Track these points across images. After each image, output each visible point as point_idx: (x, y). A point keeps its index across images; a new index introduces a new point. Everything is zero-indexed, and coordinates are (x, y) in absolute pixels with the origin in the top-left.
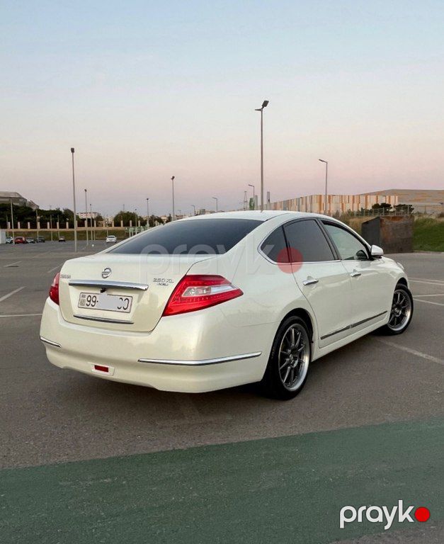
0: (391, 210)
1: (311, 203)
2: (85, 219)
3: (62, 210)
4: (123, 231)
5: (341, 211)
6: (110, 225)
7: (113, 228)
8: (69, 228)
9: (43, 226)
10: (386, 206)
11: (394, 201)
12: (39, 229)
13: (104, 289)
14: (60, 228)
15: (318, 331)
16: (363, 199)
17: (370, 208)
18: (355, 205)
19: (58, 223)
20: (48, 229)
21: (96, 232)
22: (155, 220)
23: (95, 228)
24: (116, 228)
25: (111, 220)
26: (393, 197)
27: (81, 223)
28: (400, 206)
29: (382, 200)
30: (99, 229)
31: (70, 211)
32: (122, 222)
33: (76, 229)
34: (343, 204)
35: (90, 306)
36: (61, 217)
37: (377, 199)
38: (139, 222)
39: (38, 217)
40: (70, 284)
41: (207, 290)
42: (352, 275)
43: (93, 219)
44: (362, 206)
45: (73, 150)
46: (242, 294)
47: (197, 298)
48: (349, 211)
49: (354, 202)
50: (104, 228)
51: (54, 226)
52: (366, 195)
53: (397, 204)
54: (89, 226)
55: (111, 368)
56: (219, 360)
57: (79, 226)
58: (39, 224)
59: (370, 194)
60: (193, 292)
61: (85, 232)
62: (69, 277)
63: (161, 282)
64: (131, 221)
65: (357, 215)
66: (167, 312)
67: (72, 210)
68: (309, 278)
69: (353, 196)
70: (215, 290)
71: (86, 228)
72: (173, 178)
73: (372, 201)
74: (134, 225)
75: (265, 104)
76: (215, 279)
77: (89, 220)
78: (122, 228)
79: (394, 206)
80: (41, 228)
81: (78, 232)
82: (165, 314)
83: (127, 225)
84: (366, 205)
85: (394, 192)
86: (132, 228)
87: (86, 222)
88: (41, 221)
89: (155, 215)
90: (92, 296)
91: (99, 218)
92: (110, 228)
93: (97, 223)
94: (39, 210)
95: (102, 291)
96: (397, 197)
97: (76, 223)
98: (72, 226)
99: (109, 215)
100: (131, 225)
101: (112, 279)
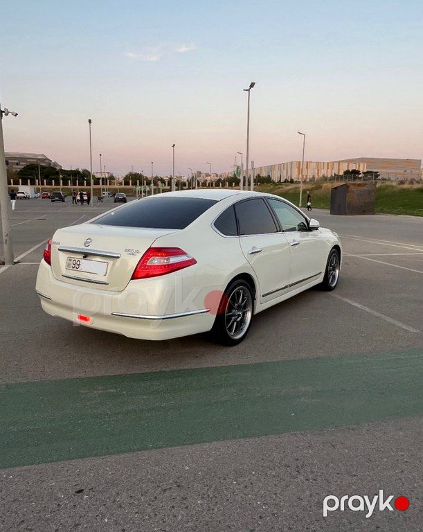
0: (360, 176)
1: (291, 168)
2: (100, 179)
3: (80, 170)
4: (132, 189)
5: (316, 176)
6: (121, 184)
7: (123, 186)
8: (87, 185)
9: (65, 183)
10: (356, 172)
11: (363, 168)
12: (61, 186)
13: (86, 255)
14: (79, 185)
15: (260, 291)
16: (336, 165)
17: (341, 173)
18: (329, 170)
19: (77, 181)
20: (69, 186)
21: (109, 189)
22: (159, 180)
23: (108, 186)
24: (126, 186)
25: (121, 180)
26: (362, 165)
27: (97, 181)
28: (368, 172)
29: (352, 167)
30: (112, 187)
31: (87, 171)
32: (131, 181)
33: (93, 186)
34: (318, 170)
35: (75, 269)
36: (80, 177)
37: (348, 165)
38: (145, 182)
39: (61, 176)
40: (59, 250)
41: (167, 260)
42: (292, 244)
43: (106, 179)
44: (335, 171)
45: (90, 121)
46: (195, 262)
47: (158, 266)
48: (324, 176)
49: (328, 168)
50: (116, 186)
51: (75, 184)
52: (339, 162)
53: (365, 171)
54: (103, 184)
55: (91, 318)
56: (174, 316)
57: (95, 184)
58: (61, 182)
59: (343, 161)
60: (156, 261)
61: (99, 189)
62: (59, 244)
63: (131, 253)
64: (138, 181)
65: (330, 180)
66: (135, 276)
67: (89, 170)
68: (253, 248)
69: (328, 163)
70: (174, 260)
71: (101, 186)
72: (174, 145)
73: (344, 168)
74: (140, 184)
75: (252, 85)
76: (175, 250)
77: (103, 178)
78: (130, 186)
79: (363, 173)
80: (63, 185)
81: (94, 189)
82: (134, 277)
83: (134, 184)
84: (339, 171)
85: (363, 160)
86: (140, 187)
87: (101, 180)
88: (63, 179)
89: (159, 176)
90: (77, 260)
91: (112, 178)
92: (121, 187)
93: (110, 182)
94: (62, 170)
95: (85, 257)
96: (366, 165)
97: (92, 181)
98: (89, 184)
99: (120, 175)
100: (138, 184)
101: (92, 248)
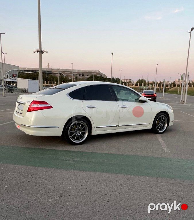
2: (124, 82)
4: (139, 88)
15: (94, 125)
24: (136, 86)
31: (118, 78)
32: (139, 84)
46: (52, 108)
54: (125, 85)
60: (35, 106)
63: (28, 102)
67: (120, 78)
68: (90, 106)
72: (157, 64)
75: (192, 29)
78: (138, 86)
82: (28, 111)
83: (141, 85)
86: (143, 87)
91: (130, 82)
93: (128, 84)
100: (142, 85)
101: (21, 101)
